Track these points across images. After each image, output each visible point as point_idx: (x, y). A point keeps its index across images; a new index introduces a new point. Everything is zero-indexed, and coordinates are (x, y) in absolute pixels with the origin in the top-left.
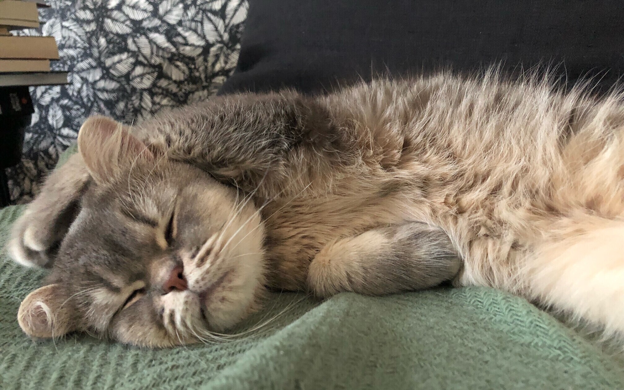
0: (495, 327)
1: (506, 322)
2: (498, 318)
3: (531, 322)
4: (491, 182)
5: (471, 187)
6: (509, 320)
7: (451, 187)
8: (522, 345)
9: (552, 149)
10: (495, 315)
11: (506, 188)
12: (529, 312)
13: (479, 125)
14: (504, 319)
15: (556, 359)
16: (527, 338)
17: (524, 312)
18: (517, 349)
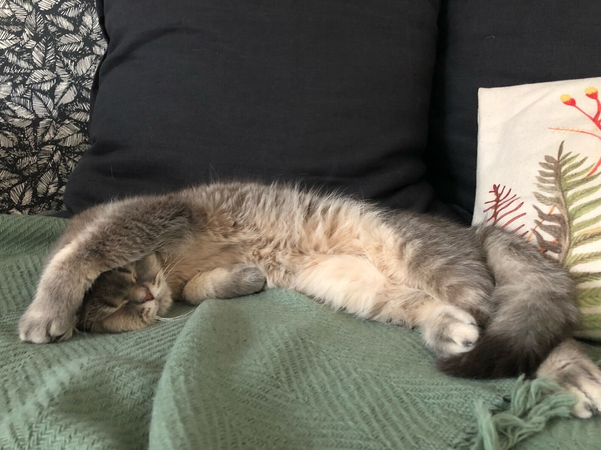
0: (283, 304)
1: (286, 301)
2: (283, 300)
3: (297, 299)
4: (274, 243)
5: (265, 246)
6: (288, 300)
7: (255, 246)
8: (294, 308)
9: (300, 227)
10: (282, 299)
11: (282, 246)
12: (296, 296)
13: (268, 213)
14: (286, 300)
15: (306, 311)
16: (295, 306)
17: (294, 296)
18: (292, 310)
